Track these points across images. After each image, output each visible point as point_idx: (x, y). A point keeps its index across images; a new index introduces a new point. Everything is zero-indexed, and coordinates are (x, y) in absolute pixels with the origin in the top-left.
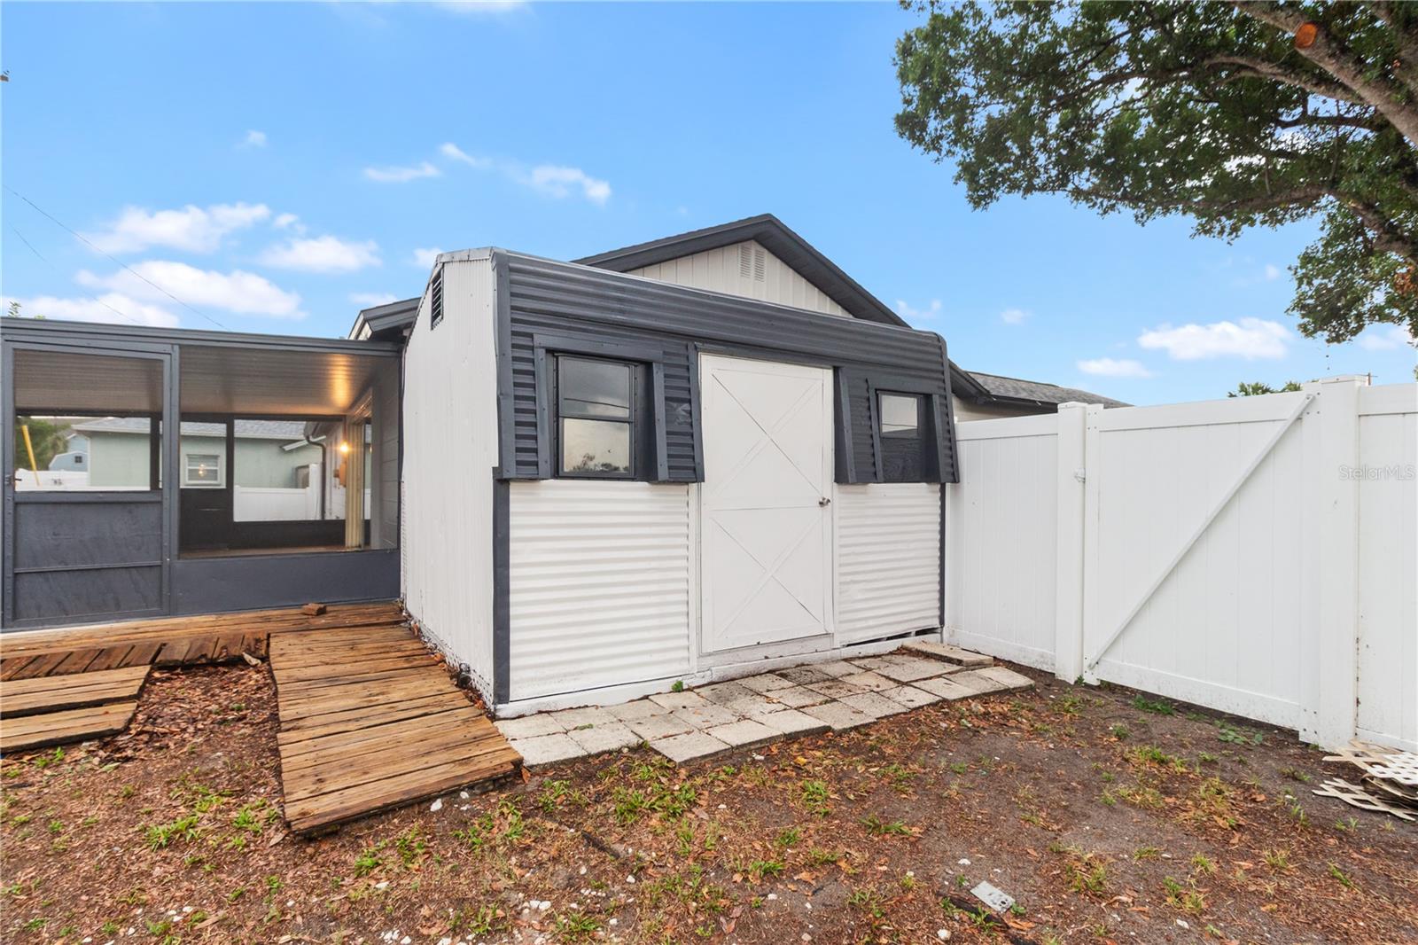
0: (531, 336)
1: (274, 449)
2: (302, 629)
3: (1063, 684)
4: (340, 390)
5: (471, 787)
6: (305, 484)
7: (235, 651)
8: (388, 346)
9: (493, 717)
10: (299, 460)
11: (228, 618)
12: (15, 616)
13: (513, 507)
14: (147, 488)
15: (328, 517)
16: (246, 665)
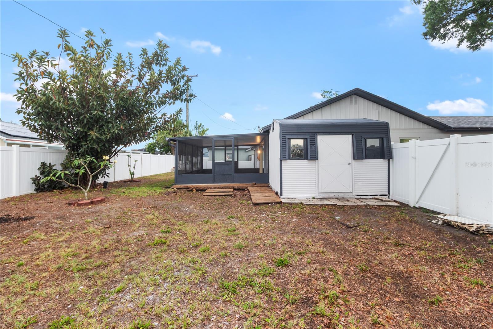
0: (285, 136)
1: (244, 151)
2: (253, 187)
3: (411, 207)
4: (258, 139)
5: (274, 203)
6: (251, 160)
7: (244, 188)
8: (267, 133)
9: (280, 198)
10: (249, 154)
11: (242, 184)
12: (215, 181)
13: (283, 164)
14: (224, 161)
15: (256, 168)
16: (245, 190)
